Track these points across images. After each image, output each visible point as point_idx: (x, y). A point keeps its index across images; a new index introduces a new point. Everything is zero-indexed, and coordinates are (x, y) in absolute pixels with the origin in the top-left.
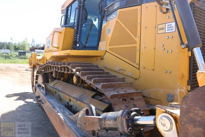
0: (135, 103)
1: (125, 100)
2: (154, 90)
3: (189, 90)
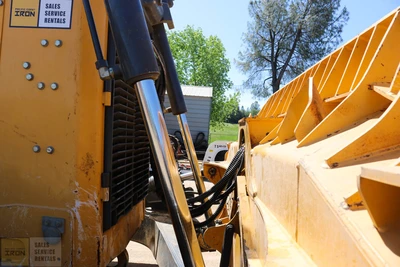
3: (107, 200)
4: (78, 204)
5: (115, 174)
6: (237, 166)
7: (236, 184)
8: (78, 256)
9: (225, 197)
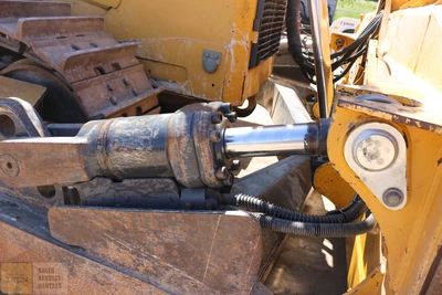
0: (127, 80)
1: (102, 72)
2: (166, 39)
3: (255, 42)
4: (233, 42)
5: (263, 22)
6: (371, 32)
7: (366, 49)
8: (228, 85)
9: (353, 60)
